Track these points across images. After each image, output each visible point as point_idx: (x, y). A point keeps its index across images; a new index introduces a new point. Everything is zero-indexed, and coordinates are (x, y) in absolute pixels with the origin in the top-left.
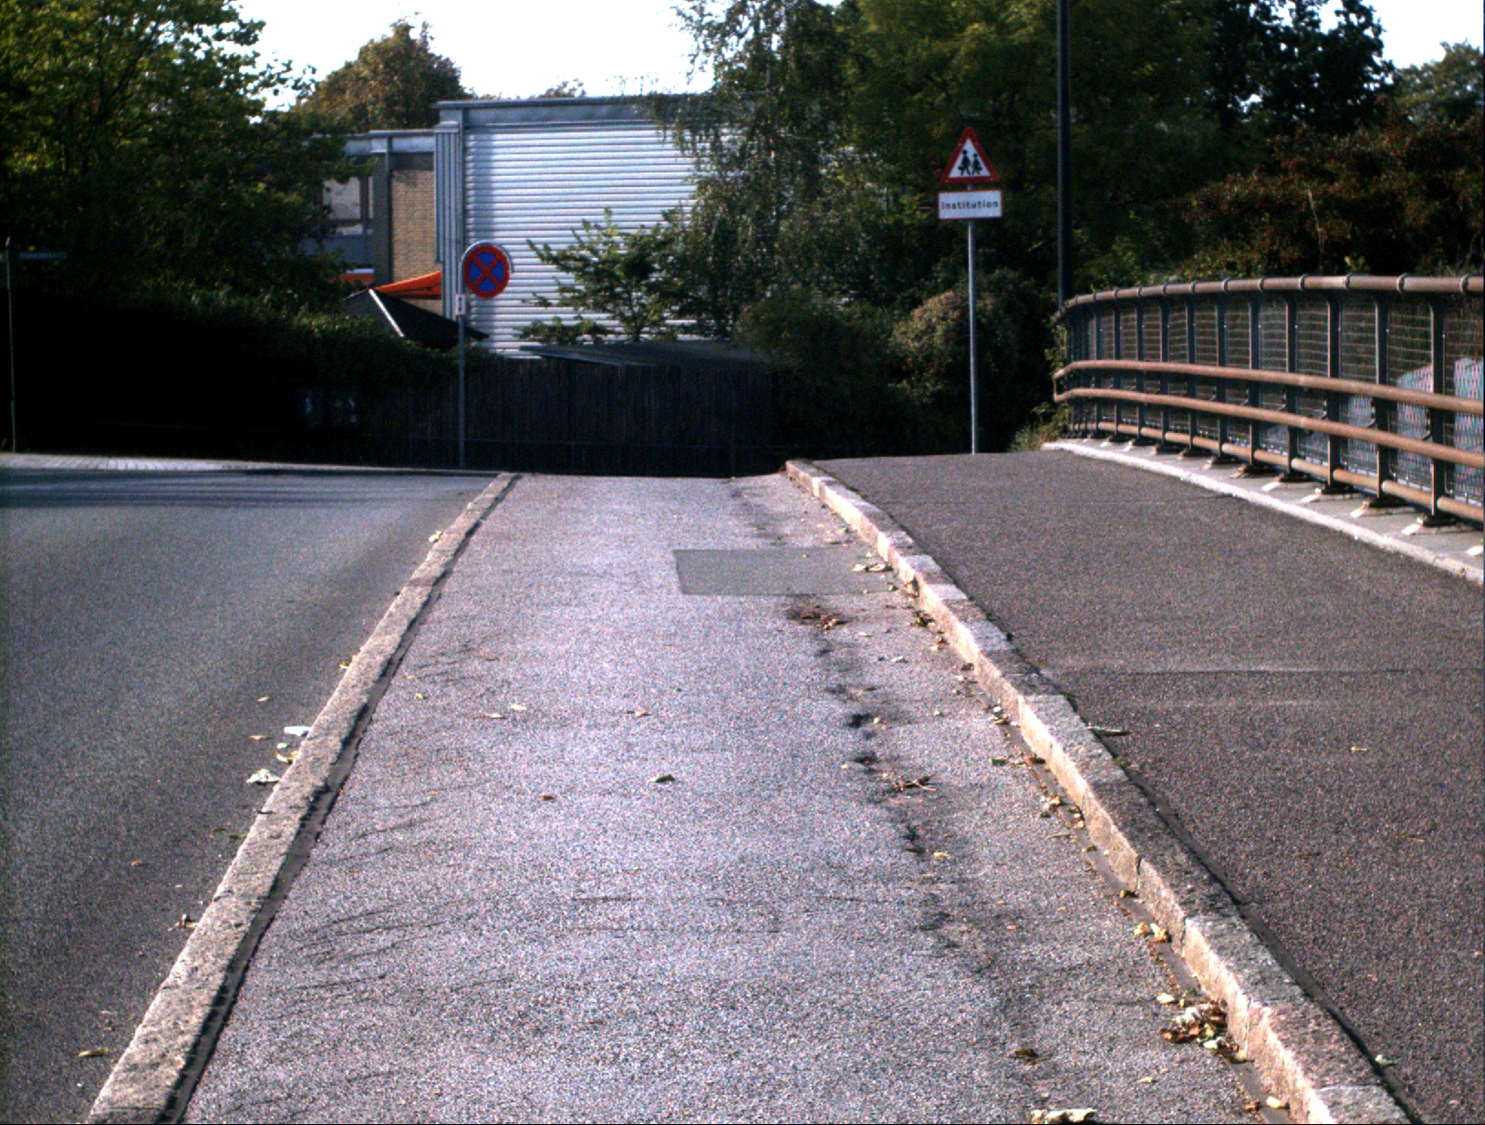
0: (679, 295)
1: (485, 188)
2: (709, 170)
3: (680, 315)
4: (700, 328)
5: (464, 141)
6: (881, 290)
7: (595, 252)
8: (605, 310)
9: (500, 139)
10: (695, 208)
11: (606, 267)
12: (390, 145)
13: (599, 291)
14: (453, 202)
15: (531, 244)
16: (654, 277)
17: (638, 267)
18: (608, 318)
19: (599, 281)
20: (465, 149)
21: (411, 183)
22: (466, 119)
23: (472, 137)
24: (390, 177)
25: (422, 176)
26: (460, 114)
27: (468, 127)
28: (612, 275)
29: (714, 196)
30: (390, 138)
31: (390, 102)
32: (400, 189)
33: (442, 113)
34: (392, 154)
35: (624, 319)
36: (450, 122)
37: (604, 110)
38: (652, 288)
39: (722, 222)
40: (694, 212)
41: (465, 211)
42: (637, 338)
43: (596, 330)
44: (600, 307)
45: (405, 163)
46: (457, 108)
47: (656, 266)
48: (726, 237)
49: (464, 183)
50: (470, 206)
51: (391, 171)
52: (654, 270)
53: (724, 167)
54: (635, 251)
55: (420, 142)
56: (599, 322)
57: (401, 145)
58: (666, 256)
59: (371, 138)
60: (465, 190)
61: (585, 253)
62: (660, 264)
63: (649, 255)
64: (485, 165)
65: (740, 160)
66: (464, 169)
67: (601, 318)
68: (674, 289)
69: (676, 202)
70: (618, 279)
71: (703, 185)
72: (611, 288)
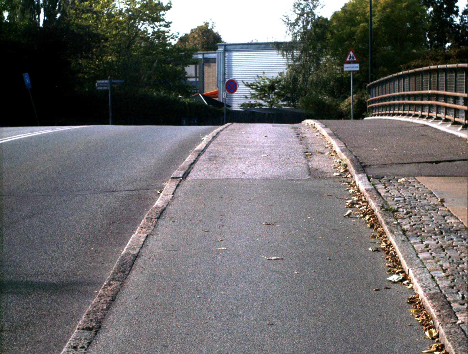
0: (283, 96)
1: (230, 67)
2: (291, 62)
4: (288, 105)
5: (225, 54)
6: (337, 94)
7: (260, 84)
8: (263, 100)
9: (234, 54)
10: (287, 72)
11: (263, 88)
12: (203, 56)
13: (261, 94)
14: (222, 71)
15: (243, 82)
16: (276, 91)
17: (272, 88)
19: (261, 92)
20: (225, 56)
21: (209, 66)
22: (225, 48)
23: (227, 53)
24: (203, 65)
25: (213, 65)
26: (223, 47)
27: (226, 50)
28: (265, 90)
29: (292, 69)
30: (203, 54)
31: (203, 44)
32: (206, 68)
33: (219, 47)
34: (204, 58)
35: (268, 102)
36: (221, 49)
37: (263, 46)
38: (275, 94)
39: (294, 76)
40: (287, 74)
42: (271, 107)
43: (260, 105)
44: (261, 99)
45: (208, 60)
46: (223, 45)
48: (295, 80)
49: (225, 66)
51: (204, 63)
52: (276, 89)
53: (295, 61)
54: (271, 84)
55: (212, 55)
57: (206, 56)
58: (279, 85)
59: (198, 54)
60: (225, 68)
61: (257, 84)
62: (278, 87)
63: (275, 85)
64: (230, 61)
65: (299, 59)
66: (225, 62)
68: (281, 94)
69: (282, 71)
71: (289, 66)
72: (264, 94)
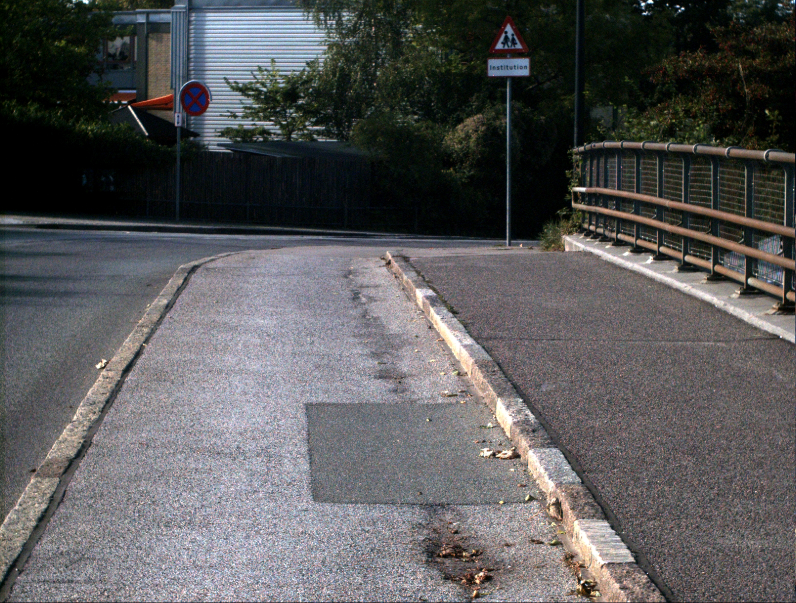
0: (315, 113)
1: (201, 45)
2: (336, 38)
3: (316, 124)
4: (327, 133)
5: (189, 17)
6: (438, 113)
7: (263, 85)
8: (270, 120)
9: (210, 16)
10: (326, 59)
11: (271, 95)
12: (147, 18)
13: (268, 108)
14: (182, 54)
15: (226, 80)
16: (300, 102)
17: (290, 95)
18: (272, 125)
19: (267, 103)
20: (189, 22)
21: (159, 40)
22: (190, 3)
23: (193, 14)
24: (147, 37)
27: (191, 9)
28: (275, 100)
29: (337, 53)
30: (147, 14)
32: (153, 44)
33: (175, 1)
34: (149, 23)
35: (282, 126)
36: (181, 5)
38: (299, 108)
39: (342, 69)
40: (325, 63)
41: (188, 59)
42: (289, 138)
43: (265, 132)
44: (266, 118)
45: (156, 29)
47: (302, 95)
48: (344, 79)
49: (188, 42)
50: (191, 56)
51: (148, 33)
52: (301, 97)
53: (344, 36)
54: (289, 86)
55: (163, 17)
56: (265, 127)
58: (308, 89)
60: (189, 46)
61: (258, 85)
62: (304, 93)
63: (298, 87)
64: (201, 31)
65: (353, 31)
66: (189, 33)
67: (268, 125)
68: (313, 109)
69: (315, 56)
70: (278, 102)
71: (331, 47)
72: (274, 108)
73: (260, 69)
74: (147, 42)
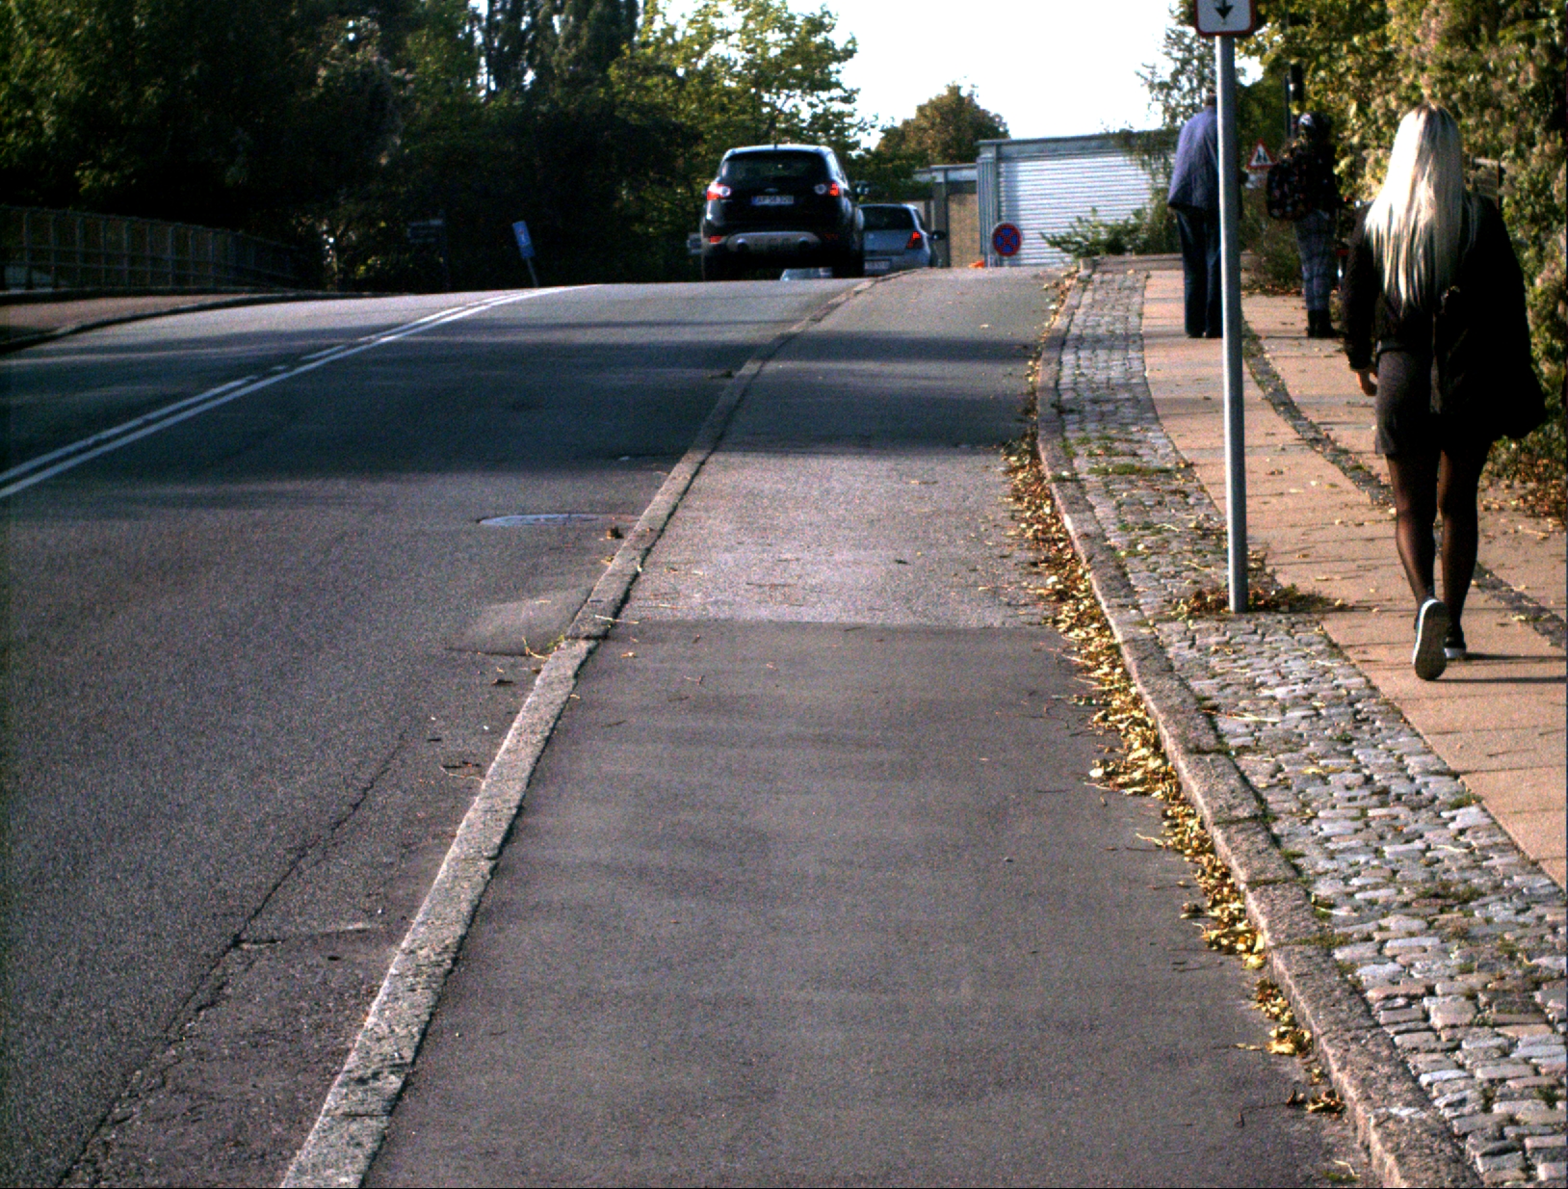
1: (1013, 201)
5: (997, 167)
7: (1085, 237)
9: (1024, 166)
10: (1152, 208)
11: (1093, 247)
12: (946, 176)
15: (1043, 236)
20: (998, 174)
21: (961, 203)
22: (998, 152)
23: (1003, 165)
24: (947, 200)
25: (969, 197)
26: (994, 149)
27: (1000, 158)
30: (946, 171)
31: (946, 146)
32: (954, 207)
33: (982, 150)
34: (948, 182)
36: (988, 155)
37: (1094, 143)
40: (1152, 211)
45: (959, 189)
46: (992, 144)
49: (998, 196)
51: (948, 195)
54: (1112, 237)
55: (967, 174)
57: (953, 176)
59: (931, 171)
60: (999, 202)
61: (1079, 239)
63: (1123, 236)
64: (1012, 184)
66: (998, 188)
69: (1141, 205)
71: (1156, 193)
73: (1079, 219)
74: (946, 207)
